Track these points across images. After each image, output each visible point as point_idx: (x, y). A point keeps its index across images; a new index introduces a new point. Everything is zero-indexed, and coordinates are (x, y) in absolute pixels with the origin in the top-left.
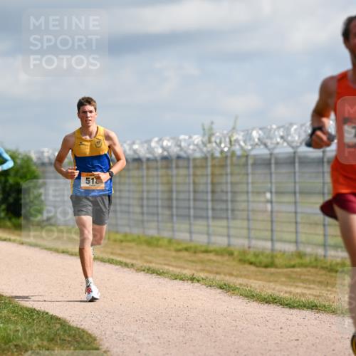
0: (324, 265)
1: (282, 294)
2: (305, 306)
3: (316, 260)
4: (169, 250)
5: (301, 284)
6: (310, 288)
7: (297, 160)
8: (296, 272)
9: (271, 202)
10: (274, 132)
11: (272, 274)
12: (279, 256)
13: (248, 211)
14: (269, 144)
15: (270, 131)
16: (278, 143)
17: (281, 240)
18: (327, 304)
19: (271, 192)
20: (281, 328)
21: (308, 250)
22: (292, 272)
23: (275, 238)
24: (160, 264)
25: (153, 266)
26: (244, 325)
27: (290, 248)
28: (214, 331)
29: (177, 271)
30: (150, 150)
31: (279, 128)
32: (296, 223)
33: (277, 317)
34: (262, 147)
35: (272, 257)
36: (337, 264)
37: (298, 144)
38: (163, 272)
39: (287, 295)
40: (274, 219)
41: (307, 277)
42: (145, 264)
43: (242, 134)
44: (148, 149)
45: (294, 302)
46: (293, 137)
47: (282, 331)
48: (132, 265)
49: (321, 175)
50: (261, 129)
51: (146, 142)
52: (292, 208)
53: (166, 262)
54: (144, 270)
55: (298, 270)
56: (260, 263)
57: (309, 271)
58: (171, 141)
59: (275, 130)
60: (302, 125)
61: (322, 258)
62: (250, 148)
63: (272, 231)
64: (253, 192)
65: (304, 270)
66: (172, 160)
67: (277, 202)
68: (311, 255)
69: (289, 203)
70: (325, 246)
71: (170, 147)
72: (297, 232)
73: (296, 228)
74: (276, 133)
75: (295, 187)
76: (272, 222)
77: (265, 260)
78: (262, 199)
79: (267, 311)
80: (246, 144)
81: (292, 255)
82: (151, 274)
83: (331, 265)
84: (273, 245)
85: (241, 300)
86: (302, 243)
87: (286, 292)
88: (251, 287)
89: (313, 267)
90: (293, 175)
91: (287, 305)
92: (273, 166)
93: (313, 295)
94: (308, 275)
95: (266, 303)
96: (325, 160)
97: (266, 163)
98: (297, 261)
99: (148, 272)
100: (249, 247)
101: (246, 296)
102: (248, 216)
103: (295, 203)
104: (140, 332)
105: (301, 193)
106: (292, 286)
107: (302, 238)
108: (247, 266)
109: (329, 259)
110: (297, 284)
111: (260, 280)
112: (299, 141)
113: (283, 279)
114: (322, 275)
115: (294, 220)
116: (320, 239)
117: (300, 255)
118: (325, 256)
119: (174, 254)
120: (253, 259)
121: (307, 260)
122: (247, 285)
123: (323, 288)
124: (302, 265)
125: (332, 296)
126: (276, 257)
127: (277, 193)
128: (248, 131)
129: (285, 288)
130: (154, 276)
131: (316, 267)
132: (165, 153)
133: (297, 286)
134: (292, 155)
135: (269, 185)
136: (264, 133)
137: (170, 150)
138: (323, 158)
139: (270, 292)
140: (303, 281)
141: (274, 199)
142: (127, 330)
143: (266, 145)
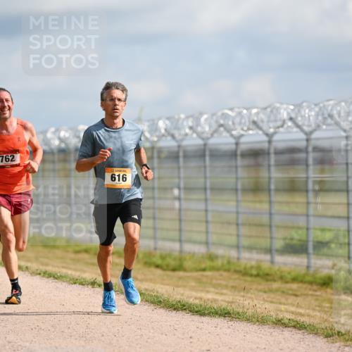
0: (238, 269)
1: (191, 301)
2: (217, 313)
3: (229, 262)
4: (68, 251)
5: (212, 289)
6: (222, 294)
7: (207, 153)
8: (207, 276)
9: (179, 199)
10: (182, 123)
11: (180, 278)
12: (188, 258)
13: (154, 208)
14: (177, 135)
15: (178, 120)
16: (186, 135)
17: (190, 241)
18: (241, 310)
19: (179, 188)
20: (191, 338)
21: (220, 252)
22: (203, 276)
23: (183, 238)
24: (58, 267)
25: (50, 269)
26: (151, 334)
27: (200, 250)
28: (118, 341)
29: (76, 274)
30: (46, 142)
31: (187, 117)
32: (207, 222)
33: (186, 326)
34: (169, 138)
35: (181, 259)
36: (252, 267)
37: (209, 136)
38: (61, 276)
39: (197, 302)
40: (183, 218)
41: (219, 282)
42: (41, 267)
43: (147, 124)
44: (43, 140)
45: (205, 309)
46: (203, 128)
47: (191, 340)
48: (27, 268)
49: (234, 169)
50: (168, 119)
51: (42, 133)
52: (202, 206)
53: (64, 265)
54: (40, 274)
55: (208, 273)
56: (167, 266)
57: (221, 275)
58: (70, 131)
59: (184, 120)
60: (213, 115)
61: (235, 261)
62: (155, 139)
63: (180, 230)
64: (159, 188)
65: (216, 274)
66: (70, 153)
67: (186, 199)
68: (223, 257)
69: (199, 200)
70: (238, 247)
71: (68, 138)
72: (207, 232)
73: (207, 228)
74: (185, 123)
75: (205, 183)
76: (180, 220)
77: (173, 263)
78: (169, 196)
79: (175, 319)
80: (152, 136)
81: (202, 257)
82: (48, 278)
83: (245, 268)
84: (181, 247)
85: (146, 307)
86: (214, 244)
87: (196, 298)
88: (157, 292)
89: (225, 270)
90: (203, 169)
91: (196, 312)
92: (181, 160)
93: (225, 301)
94: (220, 279)
95: (175, 309)
96: (239, 153)
97: (174, 156)
98: (208, 264)
99: (43, 276)
100: (155, 249)
101: (152, 303)
102: (154, 214)
103: (206, 200)
104: (35, 342)
105: (212, 189)
106: (202, 291)
107: (213, 238)
108: (153, 269)
109: (243, 262)
110: (207, 289)
111: (168, 285)
112: (211, 132)
113: (193, 284)
114: (235, 279)
115: (204, 219)
116: (233, 240)
117: (212, 257)
118: (238, 259)
119: (73, 256)
120: (159, 262)
121: (219, 263)
122: (153, 291)
123: (236, 293)
124: (213, 269)
125: (246, 303)
126: (185, 259)
127: (185, 189)
128: (153, 120)
129: (194, 294)
130: (51, 280)
131: (228, 270)
132: (63, 145)
133: (208, 292)
134: (202, 147)
135: (177, 180)
136: (172, 123)
137: (68, 142)
138: (236, 151)
139: (178, 298)
140: (215, 286)
141: (182, 196)
142: (21, 339)
143: (173, 136)
